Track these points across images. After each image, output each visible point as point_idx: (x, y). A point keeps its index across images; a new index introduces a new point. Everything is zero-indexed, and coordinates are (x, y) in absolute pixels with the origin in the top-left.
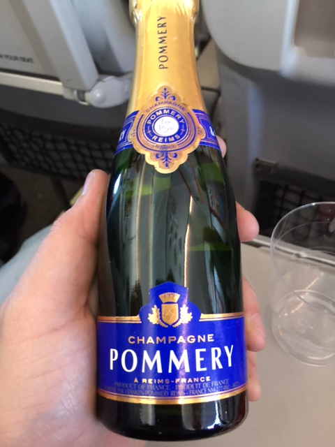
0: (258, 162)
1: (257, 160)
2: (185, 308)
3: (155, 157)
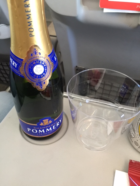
2: (50, 121)
3: (36, 85)
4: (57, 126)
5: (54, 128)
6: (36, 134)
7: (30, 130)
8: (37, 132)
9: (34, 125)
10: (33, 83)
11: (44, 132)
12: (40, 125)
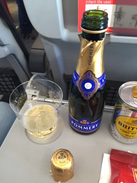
0: (65, 75)
1: (64, 74)
2: (88, 122)
3: (84, 95)
4: (93, 128)
5: (89, 129)
6: (76, 127)
7: (73, 123)
8: (77, 126)
9: (76, 120)
10: (82, 93)
11: (82, 128)
12: (80, 122)
